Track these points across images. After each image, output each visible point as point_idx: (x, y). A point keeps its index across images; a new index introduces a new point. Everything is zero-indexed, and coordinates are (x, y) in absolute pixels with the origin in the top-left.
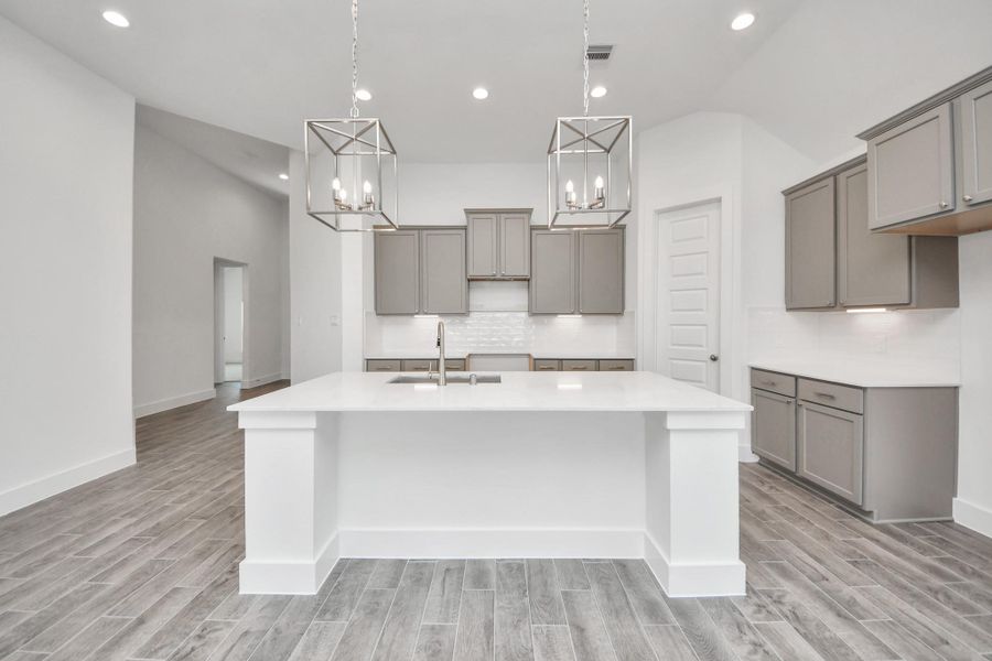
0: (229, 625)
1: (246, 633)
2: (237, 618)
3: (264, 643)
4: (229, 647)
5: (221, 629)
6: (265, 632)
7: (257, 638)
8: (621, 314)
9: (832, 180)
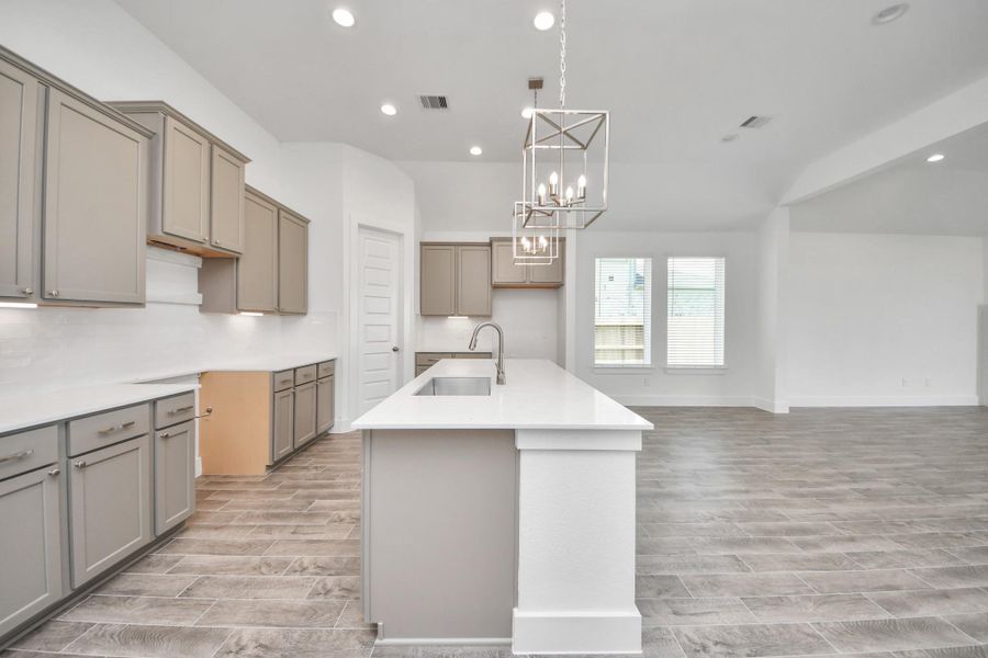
0: (678, 634)
1: (675, 613)
2: (668, 631)
3: (674, 595)
4: (694, 617)
5: (686, 636)
6: (666, 601)
7: (674, 603)
8: (305, 314)
9: (453, 248)
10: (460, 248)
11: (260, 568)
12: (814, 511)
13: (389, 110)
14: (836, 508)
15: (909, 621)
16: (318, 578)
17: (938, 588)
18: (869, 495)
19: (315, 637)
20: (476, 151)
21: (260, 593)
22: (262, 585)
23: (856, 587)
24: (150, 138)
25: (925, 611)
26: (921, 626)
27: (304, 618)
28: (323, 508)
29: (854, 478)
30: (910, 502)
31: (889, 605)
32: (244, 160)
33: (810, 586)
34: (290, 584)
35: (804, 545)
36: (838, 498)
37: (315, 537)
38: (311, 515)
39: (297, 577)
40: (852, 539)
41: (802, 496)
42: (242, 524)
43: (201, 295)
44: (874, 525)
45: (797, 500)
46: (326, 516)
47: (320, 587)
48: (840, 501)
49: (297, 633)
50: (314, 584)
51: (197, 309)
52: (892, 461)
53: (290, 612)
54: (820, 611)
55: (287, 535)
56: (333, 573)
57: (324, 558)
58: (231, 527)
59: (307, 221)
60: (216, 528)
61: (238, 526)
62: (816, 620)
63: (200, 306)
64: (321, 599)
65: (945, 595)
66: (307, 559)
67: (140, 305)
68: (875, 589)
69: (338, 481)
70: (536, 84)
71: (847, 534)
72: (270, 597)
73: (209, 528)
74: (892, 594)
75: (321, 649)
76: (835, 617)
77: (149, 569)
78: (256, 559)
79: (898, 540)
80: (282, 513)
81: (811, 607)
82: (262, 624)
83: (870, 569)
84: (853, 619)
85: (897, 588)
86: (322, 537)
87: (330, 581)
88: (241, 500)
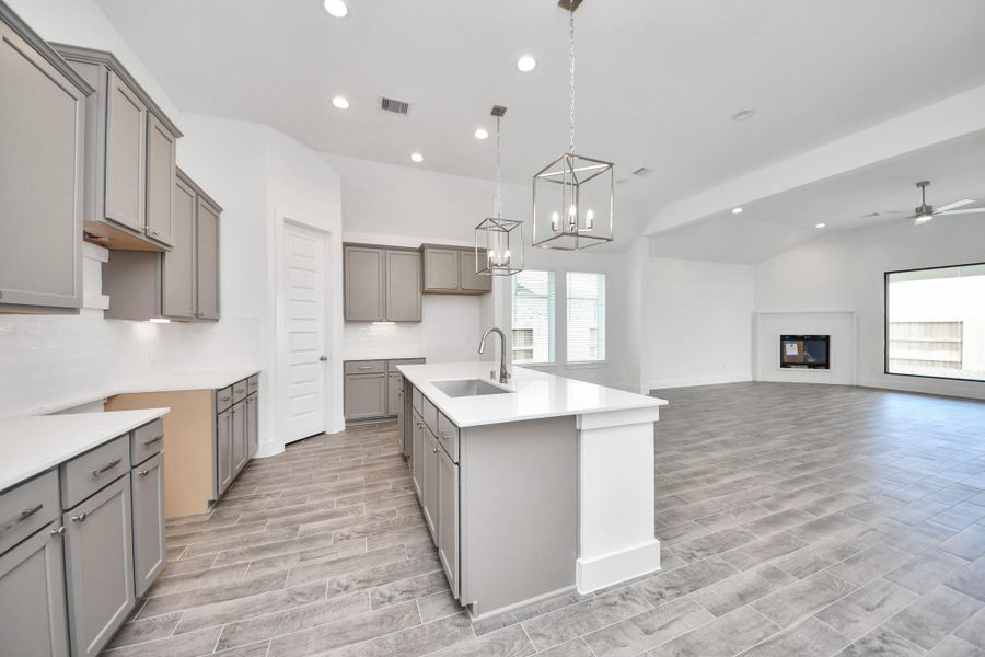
0: (674, 551)
1: (664, 539)
2: (667, 551)
4: (676, 539)
5: (679, 551)
7: (659, 533)
8: (217, 320)
9: (380, 250)
10: (389, 252)
11: (293, 599)
12: (701, 459)
13: (341, 103)
14: (713, 455)
15: (784, 513)
16: (369, 591)
17: (787, 492)
18: (726, 444)
19: (410, 636)
20: (417, 158)
21: (316, 619)
22: (312, 612)
23: (748, 501)
24: (87, 95)
25: (788, 506)
26: (789, 514)
27: (385, 625)
28: (313, 531)
29: (711, 434)
30: (748, 446)
31: (770, 507)
32: (177, 134)
33: (726, 504)
34: (341, 604)
35: (709, 481)
36: (710, 448)
37: (333, 558)
38: (307, 540)
39: (343, 596)
40: (731, 473)
41: (689, 450)
42: (225, 565)
43: (108, 297)
44: (737, 463)
45: (688, 454)
46: (327, 537)
47: (377, 596)
48: (713, 450)
49: (390, 638)
50: (370, 596)
51: (102, 314)
52: (726, 421)
53: (365, 625)
54: (739, 518)
55: (295, 563)
56: (380, 582)
57: (361, 573)
58: (215, 571)
59: (219, 210)
60: (197, 577)
61: (224, 569)
62: (740, 523)
63: (105, 310)
64: (388, 606)
65: (791, 496)
66: (343, 579)
67: (73, 310)
68: (759, 499)
69: (308, 503)
70: (498, 111)
71: (727, 470)
72: (333, 619)
73: (183, 578)
74: (766, 500)
75: (425, 642)
76: (749, 519)
77: (142, 637)
78: (281, 593)
79: (754, 469)
80: (270, 545)
81: (733, 518)
82: (346, 643)
83: (750, 488)
84: (757, 519)
85: (768, 497)
86: (340, 556)
87: (385, 589)
88: (198, 543)
